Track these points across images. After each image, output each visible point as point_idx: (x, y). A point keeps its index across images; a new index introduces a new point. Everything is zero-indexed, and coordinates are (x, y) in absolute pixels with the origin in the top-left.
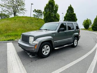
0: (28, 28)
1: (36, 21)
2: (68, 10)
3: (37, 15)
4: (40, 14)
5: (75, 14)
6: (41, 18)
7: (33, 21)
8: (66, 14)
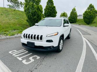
0: (3, 22)
1: (13, 12)
2: (48, 2)
3: (12, 5)
4: (16, 4)
5: (54, 7)
6: (18, 9)
7: (9, 13)
8: (46, 6)
